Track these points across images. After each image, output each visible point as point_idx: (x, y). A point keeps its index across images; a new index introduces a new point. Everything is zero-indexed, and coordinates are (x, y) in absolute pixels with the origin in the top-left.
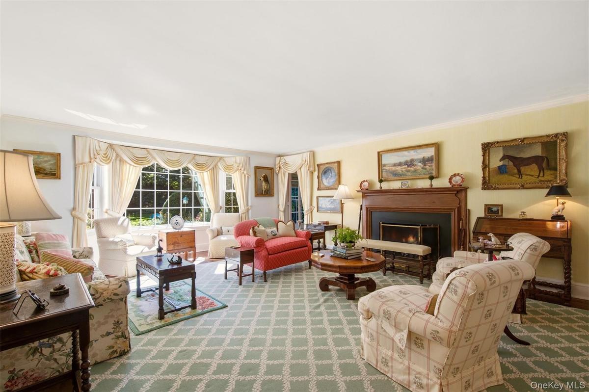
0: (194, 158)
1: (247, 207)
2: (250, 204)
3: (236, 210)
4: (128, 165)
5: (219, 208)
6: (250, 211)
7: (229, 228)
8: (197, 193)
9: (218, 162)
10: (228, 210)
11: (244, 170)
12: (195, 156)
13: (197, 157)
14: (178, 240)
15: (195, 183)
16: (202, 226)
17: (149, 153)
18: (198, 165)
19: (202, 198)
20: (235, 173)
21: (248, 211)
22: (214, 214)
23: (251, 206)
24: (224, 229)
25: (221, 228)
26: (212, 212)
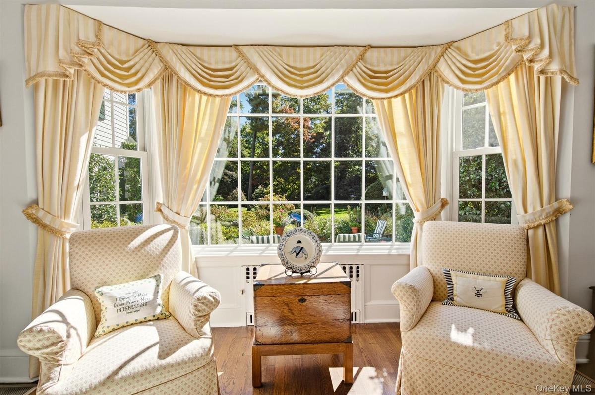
0: (362, 58)
1: (556, 205)
2: (566, 191)
3: (500, 214)
4: (197, 95)
5: (439, 204)
6: (566, 221)
7: (483, 282)
8: (378, 162)
9: (438, 61)
10: (468, 213)
11: (551, 56)
12: (365, 51)
13: (372, 55)
14: (290, 310)
15: (369, 138)
16: (386, 252)
17: (241, 55)
18: (375, 78)
19: (390, 177)
20: (502, 84)
21: (557, 220)
22: (421, 223)
23: (572, 201)
24: (461, 283)
25: (448, 275)
26: (417, 217)
